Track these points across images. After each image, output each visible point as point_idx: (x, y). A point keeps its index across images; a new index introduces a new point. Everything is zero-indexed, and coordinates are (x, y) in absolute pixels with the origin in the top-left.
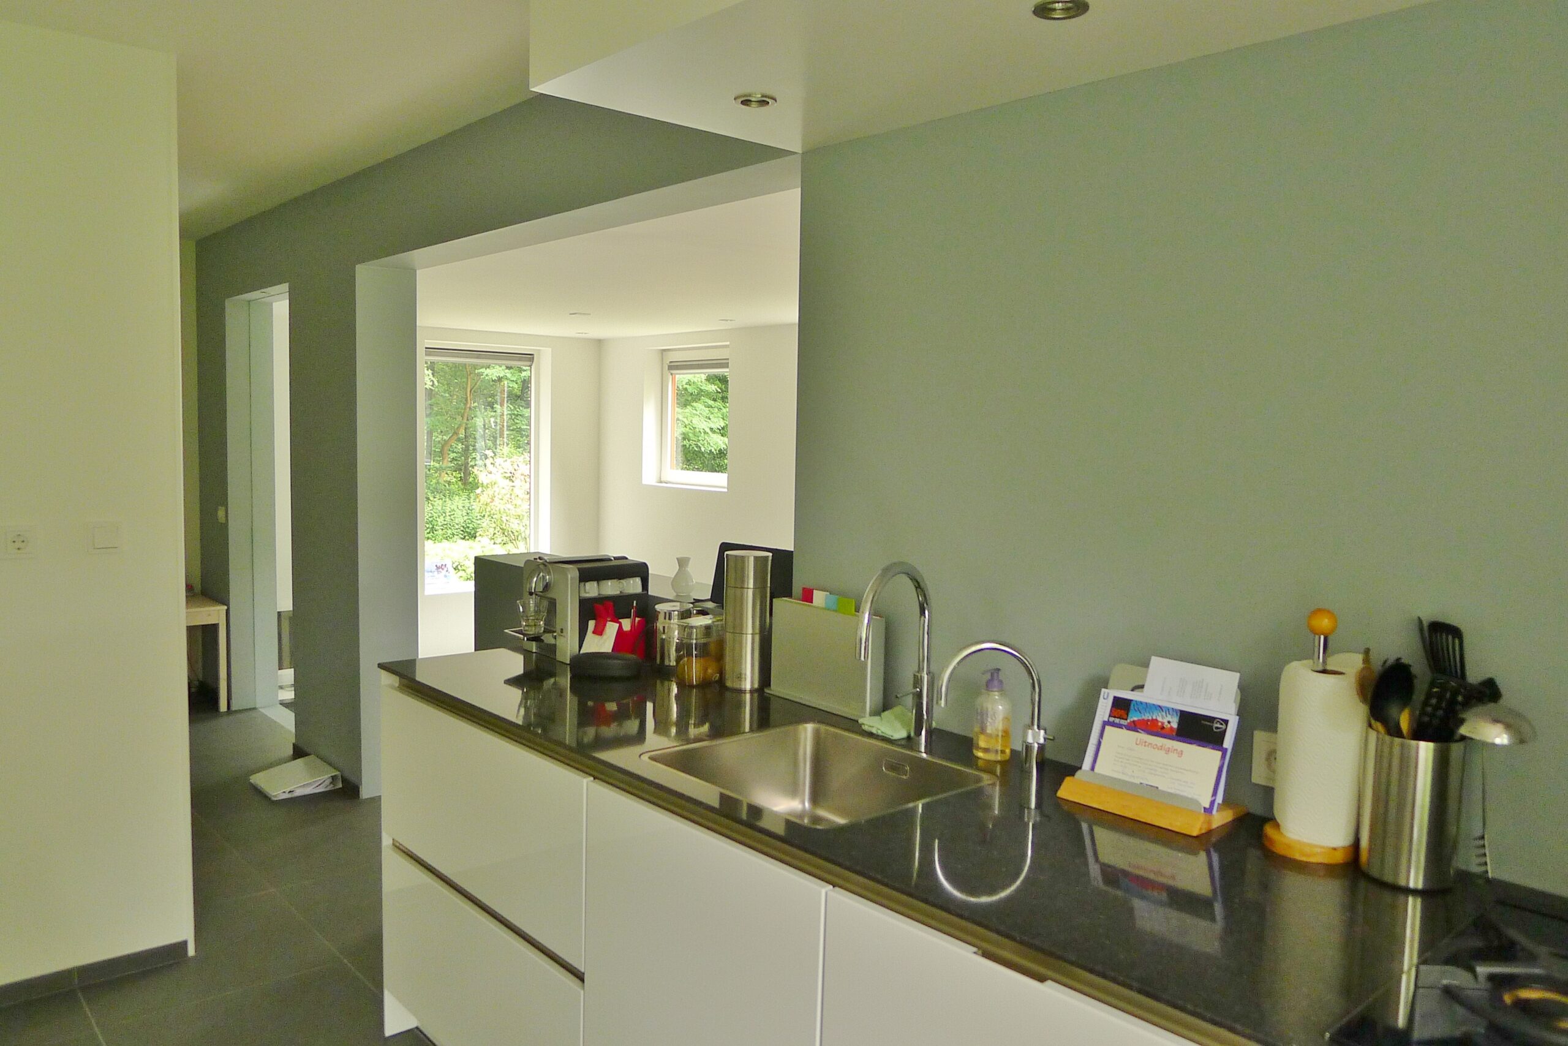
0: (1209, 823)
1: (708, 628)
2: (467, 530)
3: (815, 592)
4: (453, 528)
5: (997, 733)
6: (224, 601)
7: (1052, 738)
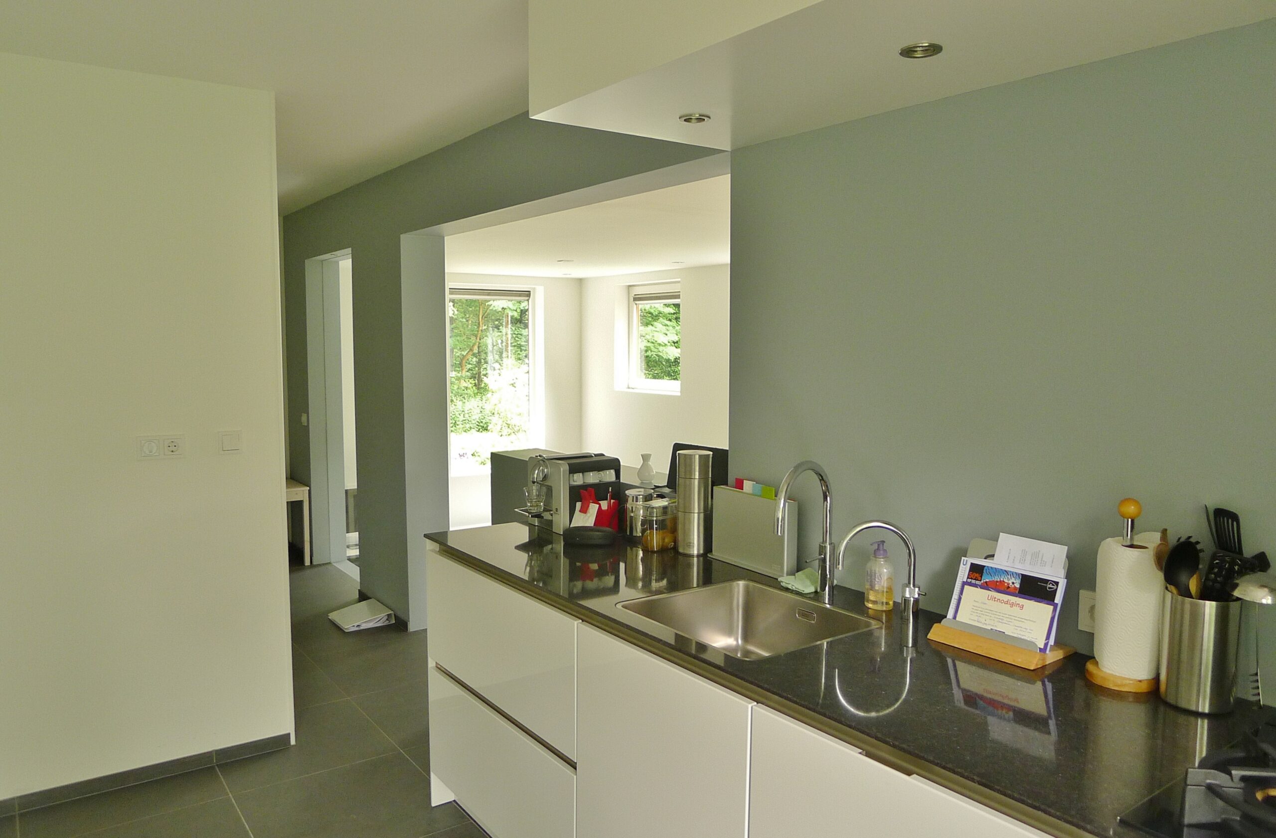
0: (1044, 660)
1: (665, 508)
2: (481, 424)
3: (745, 481)
4: (470, 423)
5: (882, 590)
6: (307, 484)
7: (924, 594)
